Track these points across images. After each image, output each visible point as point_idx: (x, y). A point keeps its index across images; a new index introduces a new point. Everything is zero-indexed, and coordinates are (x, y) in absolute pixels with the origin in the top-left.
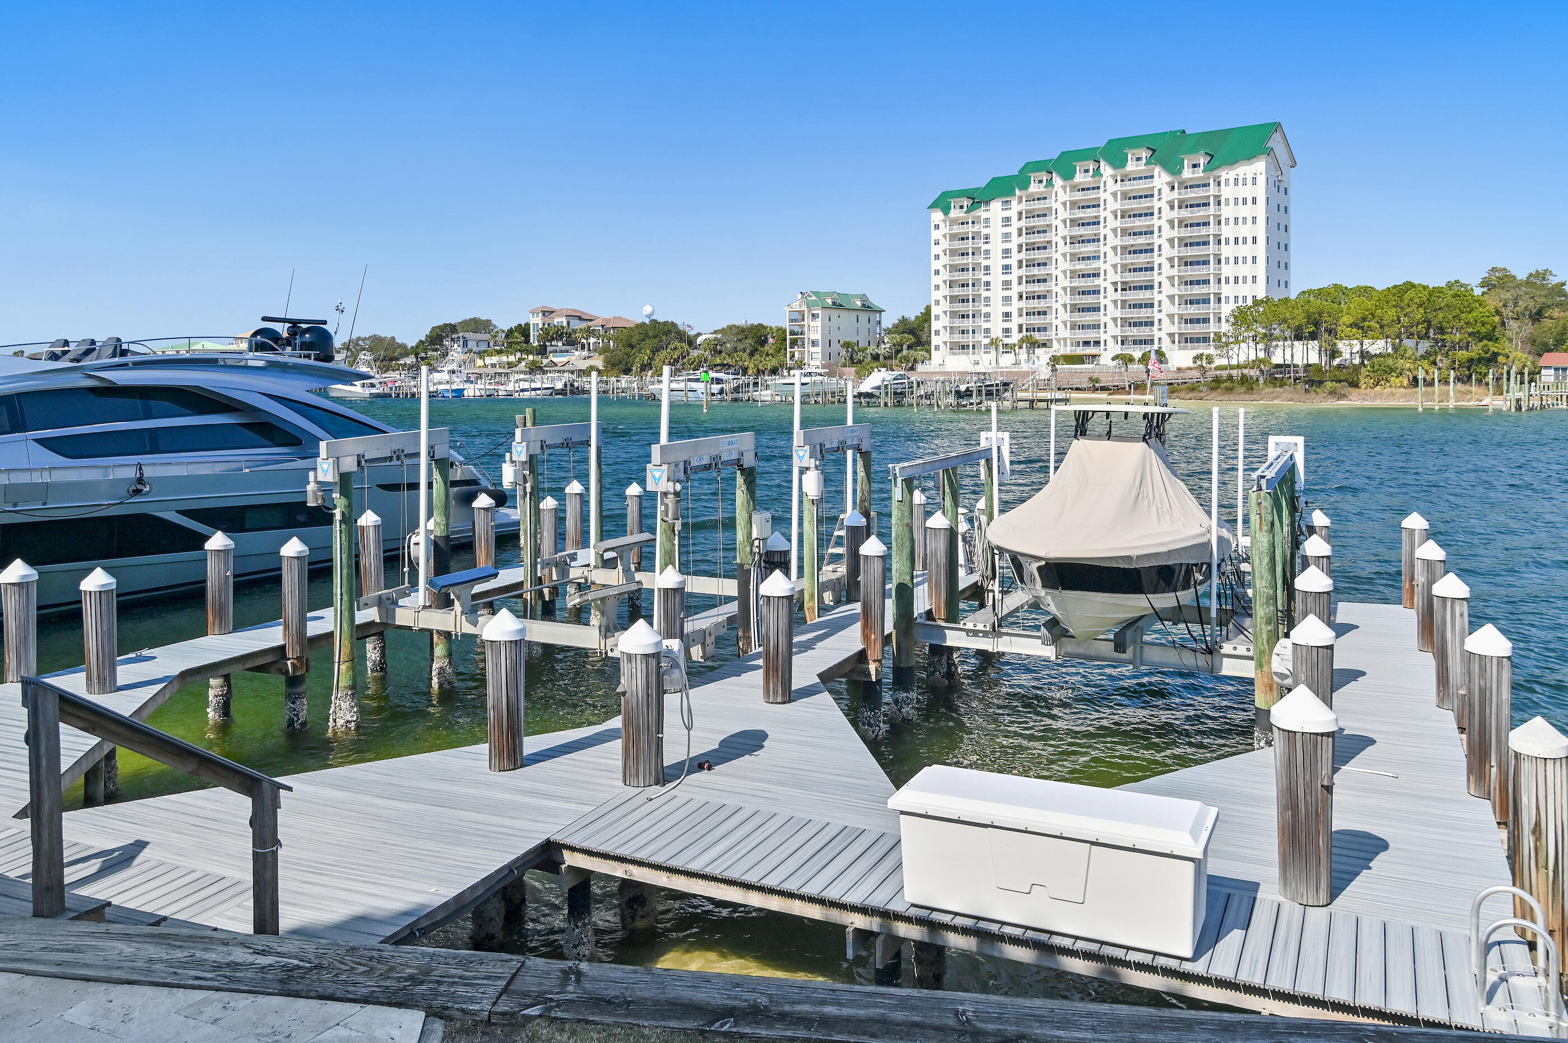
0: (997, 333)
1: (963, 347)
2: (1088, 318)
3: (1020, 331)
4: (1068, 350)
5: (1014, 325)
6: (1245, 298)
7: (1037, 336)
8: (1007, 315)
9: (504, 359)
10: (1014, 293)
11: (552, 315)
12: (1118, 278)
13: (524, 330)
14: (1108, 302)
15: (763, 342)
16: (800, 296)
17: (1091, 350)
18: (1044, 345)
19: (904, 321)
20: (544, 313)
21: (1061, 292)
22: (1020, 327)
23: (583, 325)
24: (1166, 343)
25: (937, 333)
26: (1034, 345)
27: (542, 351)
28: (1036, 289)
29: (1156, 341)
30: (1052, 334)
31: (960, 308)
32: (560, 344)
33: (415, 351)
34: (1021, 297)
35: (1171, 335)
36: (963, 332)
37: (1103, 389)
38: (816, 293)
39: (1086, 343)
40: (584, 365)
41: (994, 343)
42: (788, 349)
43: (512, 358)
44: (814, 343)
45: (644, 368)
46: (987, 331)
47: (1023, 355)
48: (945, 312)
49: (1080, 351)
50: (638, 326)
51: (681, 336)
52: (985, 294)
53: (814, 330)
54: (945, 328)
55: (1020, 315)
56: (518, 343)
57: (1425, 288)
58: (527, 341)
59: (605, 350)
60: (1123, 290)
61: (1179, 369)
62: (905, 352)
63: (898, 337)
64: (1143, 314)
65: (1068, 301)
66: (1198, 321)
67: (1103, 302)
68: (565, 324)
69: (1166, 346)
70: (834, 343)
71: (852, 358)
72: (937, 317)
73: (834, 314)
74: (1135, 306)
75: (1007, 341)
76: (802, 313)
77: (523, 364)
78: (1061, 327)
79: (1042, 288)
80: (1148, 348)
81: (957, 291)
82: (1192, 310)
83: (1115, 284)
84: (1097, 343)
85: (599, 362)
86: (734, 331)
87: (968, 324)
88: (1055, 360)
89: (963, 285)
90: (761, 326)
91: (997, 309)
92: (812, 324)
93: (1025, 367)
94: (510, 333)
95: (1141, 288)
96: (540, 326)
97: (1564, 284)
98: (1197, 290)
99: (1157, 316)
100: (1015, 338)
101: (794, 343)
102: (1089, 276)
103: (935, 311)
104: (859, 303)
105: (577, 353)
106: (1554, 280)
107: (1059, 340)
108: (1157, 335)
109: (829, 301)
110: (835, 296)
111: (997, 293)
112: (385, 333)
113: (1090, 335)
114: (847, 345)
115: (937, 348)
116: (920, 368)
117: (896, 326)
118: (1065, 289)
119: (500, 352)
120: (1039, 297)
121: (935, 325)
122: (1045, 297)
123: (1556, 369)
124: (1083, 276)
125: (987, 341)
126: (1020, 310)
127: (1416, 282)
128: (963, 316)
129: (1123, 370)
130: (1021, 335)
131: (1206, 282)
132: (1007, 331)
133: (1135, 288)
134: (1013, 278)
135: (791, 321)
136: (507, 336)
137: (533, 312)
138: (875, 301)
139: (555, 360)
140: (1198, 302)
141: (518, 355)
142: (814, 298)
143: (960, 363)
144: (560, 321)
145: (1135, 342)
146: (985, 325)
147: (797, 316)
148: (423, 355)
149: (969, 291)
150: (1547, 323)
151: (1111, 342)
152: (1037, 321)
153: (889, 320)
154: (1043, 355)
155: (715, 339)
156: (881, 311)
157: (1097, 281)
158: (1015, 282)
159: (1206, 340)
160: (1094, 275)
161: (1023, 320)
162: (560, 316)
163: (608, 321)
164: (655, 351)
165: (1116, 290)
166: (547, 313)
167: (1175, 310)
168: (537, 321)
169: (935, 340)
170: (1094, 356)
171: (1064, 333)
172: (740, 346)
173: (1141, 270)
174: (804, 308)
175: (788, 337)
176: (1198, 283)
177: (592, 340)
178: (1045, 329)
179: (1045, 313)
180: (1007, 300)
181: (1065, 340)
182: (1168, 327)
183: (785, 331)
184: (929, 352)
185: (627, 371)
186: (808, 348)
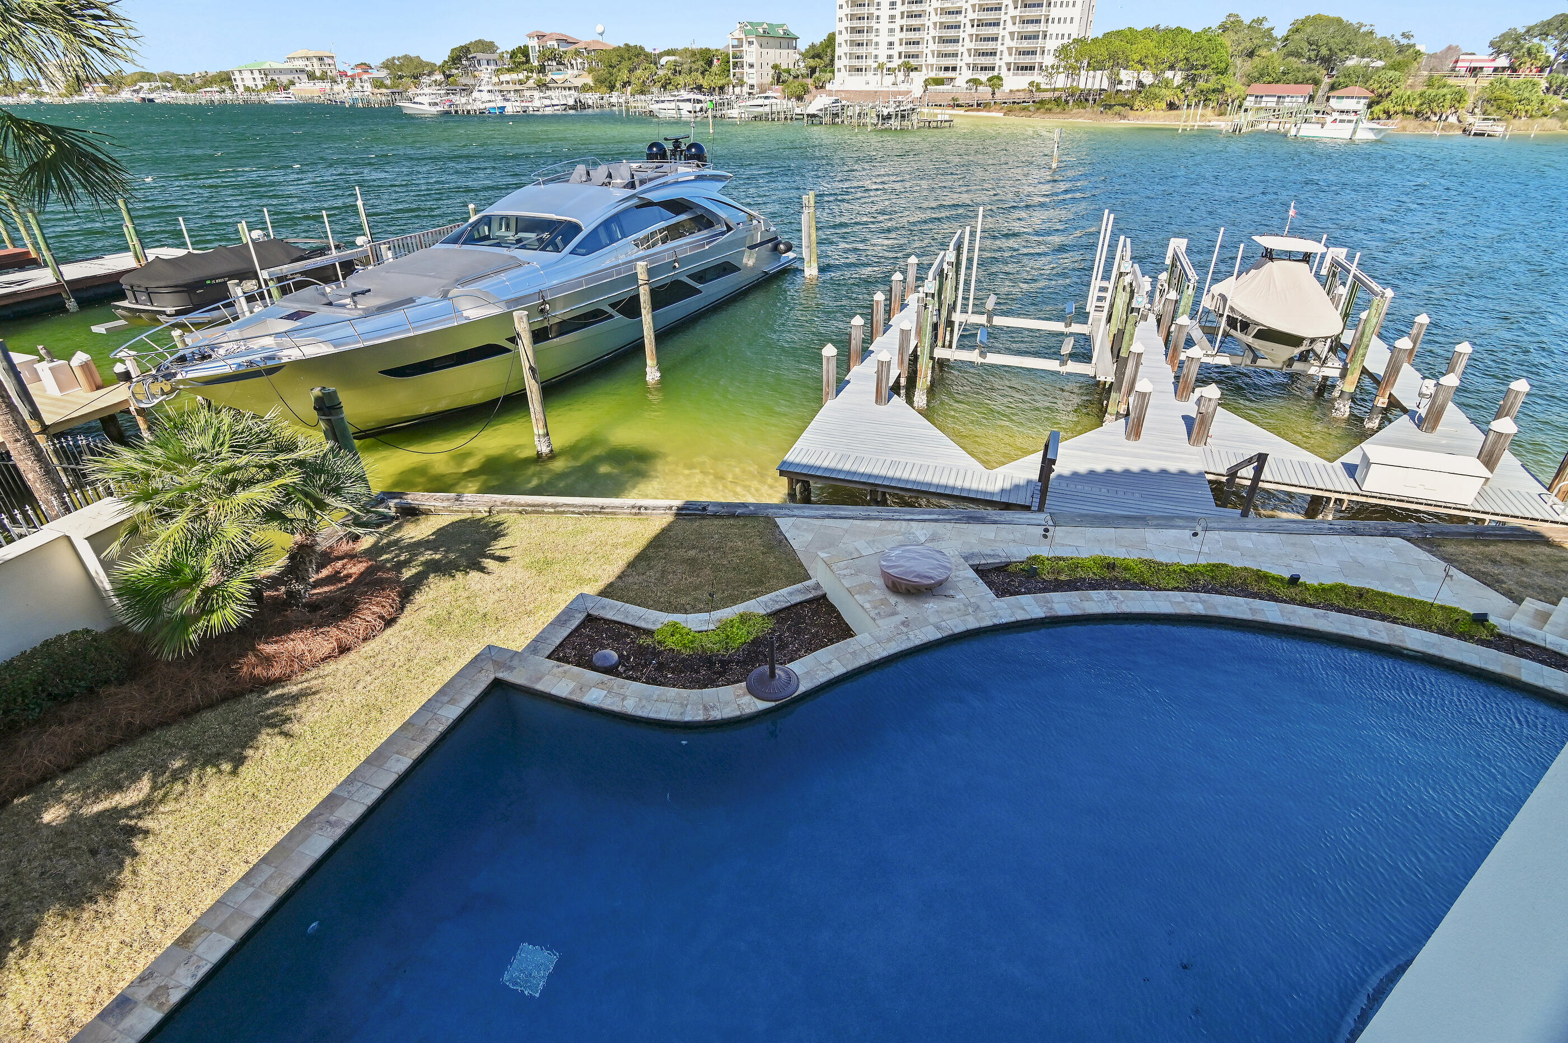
0: (882, 59)
1: (858, 70)
2: (950, 48)
3: (900, 57)
4: (933, 75)
5: (895, 53)
6: (1063, 35)
7: (913, 62)
8: (891, 44)
9: (514, 76)
10: (896, 26)
11: (545, 39)
12: (975, 16)
13: (524, 51)
14: (965, 35)
15: (710, 63)
16: (738, 26)
17: (950, 74)
18: (916, 69)
19: (813, 46)
20: (538, 37)
21: (932, 26)
22: (900, 54)
23: (573, 47)
24: (1004, 68)
25: (840, 58)
26: (911, 69)
27: (542, 69)
28: (914, 23)
29: (997, 69)
30: (921, 61)
31: (857, 37)
32: (554, 63)
33: (442, 69)
34: (902, 29)
35: (1008, 64)
36: (858, 57)
37: (958, 106)
38: (750, 23)
39: (947, 69)
40: (579, 82)
41: (881, 67)
42: (732, 71)
43: (521, 76)
44: (751, 66)
45: (624, 86)
46: (876, 56)
47: (901, 76)
48: (846, 41)
49: (943, 75)
50: (614, 49)
51: (647, 56)
52: (876, 26)
53: (751, 54)
54: (846, 54)
55: (901, 44)
56: (523, 63)
57: (1189, 32)
58: (528, 61)
59: (590, 71)
60: (978, 26)
61: (1011, 91)
62: (817, 74)
63: (812, 63)
64: (990, 46)
65: (937, 34)
66: (1028, 53)
67: (962, 35)
68: (556, 47)
69: (1004, 72)
70: (764, 65)
71: (779, 78)
72: (840, 45)
73: (764, 40)
74: (985, 40)
75: (889, 65)
76: (740, 40)
77: (531, 81)
78: (930, 55)
79: (918, 22)
80: (990, 74)
81: (856, 24)
82: (1025, 45)
83: (972, 21)
84: (954, 69)
85: (589, 80)
86: (688, 55)
87: (861, 51)
88: (927, 83)
89: (860, 19)
90: (708, 50)
91: (884, 39)
92: (749, 50)
93: (903, 87)
94: (513, 55)
95: (990, 25)
96: (537, 49)
97: (1273, 29)
98: (1031, 28)
99: (1000, 48)
100: (896, 62)
101: (735, 65)
102: (953, 13)
103: (839, 39)
104: (781, 32)
105: (570, 72)
106: (1266, 25)
107: (927, 66)
108: (998, 63)
109: (761, 31)
110: (765, 26)
111: (884, 25)
112: (413, 54)
113: (949, 62)
114: (775, 67)
115: (839, 70)
116: (828, 87)
117: (807, 51)
118: (935, 24)
119: (509, 70)
120: (915, 30)
121: (838, 51)
122: (919, 30)
123: (1257, 97)
124: (949, 13)
125: (876, 65)
126: (901, 40)
127: (1183, 27)
128: (859, 45)
129: (973, 91)
130: (900, 62)
131: (1038, 21)
132: (890, 57)
133: (986, 25)
134: (897, 13)
135: (733, 47)
136: (511, 57)
137: (530, 36)
138: (794, 31)
139: (555, 77)
140: (1030, 38)
141: (525, 73)
142: (749, 27)
143: (856, 83)
144: (552, 43)
145: (982, 69)
146: (875, 52)
147: (736, 43)
148: (448, 72)
149: (864, 24)
150: (1256, 59)
151: (965, 68)
152: (913, 49)
153: (803, 45)
154: (918, 79)
155: (675, 61)
156: (796, 39)
157: (960, 18)
158: (898, 16)
159: (1032, 68)
160: (957, 13)
161: (903, 49)
162: (551, 39)
163: (589, 44)
164: (631, 71)
165: (973, 26)
166: (541, 37)
167: (1014, 44)
168: (533, 43)
169: (838, 64)
170: (952, 79)
171: (931, 60)
172: (694, 67)
173: (992, 9)
174: (743, 36)
175: (731, 60)
176: (1032, 22)
177: (579, 60)
178: (917, 56)
179: (918, 43)
180: (891, 31)
181: (932, 65)
182: (1007, 58)
183: (728, 55)
184: (833, 72)
185: (612, 88)
186: (746, 68)
